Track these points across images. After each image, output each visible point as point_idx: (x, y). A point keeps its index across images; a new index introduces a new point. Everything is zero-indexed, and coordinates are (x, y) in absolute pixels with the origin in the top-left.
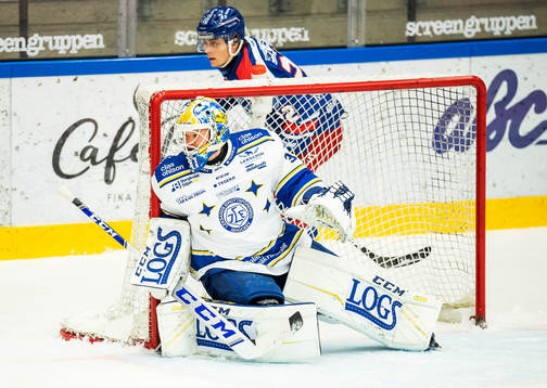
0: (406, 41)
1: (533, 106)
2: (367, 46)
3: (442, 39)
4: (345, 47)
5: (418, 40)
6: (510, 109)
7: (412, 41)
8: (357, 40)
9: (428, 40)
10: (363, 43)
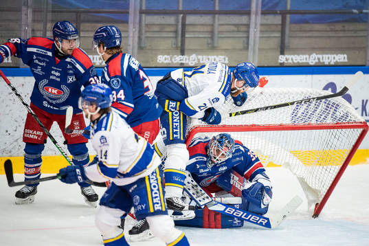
0: (279, 65)
2: (259, 67)
3: (297, 65)
5: (285, 65)
7: (282, 65)
9: (290, 65)
10: (257, 65)
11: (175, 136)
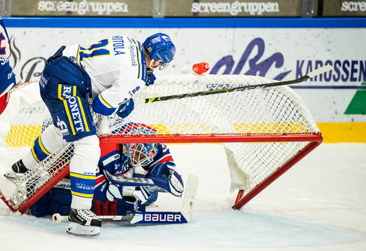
0: (191, 15)
1: (275, 63)
2: (166, 17)
3: (215, 15)
4: (151, 17)
5: (200, 15)
6: (259, 64)
7: (196, 16)
8: (160, 13)
9: (207, 15)
10: (163, 15)
11: (78, 129)
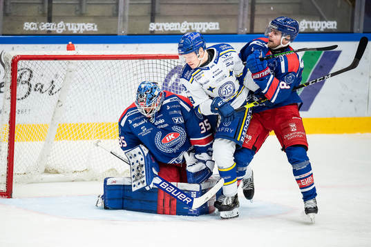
0: (149, 33)
2: (128, 35)
4: (116, 35)
5: (156, 33)
7: (152, 33)
9: (161, 33)
